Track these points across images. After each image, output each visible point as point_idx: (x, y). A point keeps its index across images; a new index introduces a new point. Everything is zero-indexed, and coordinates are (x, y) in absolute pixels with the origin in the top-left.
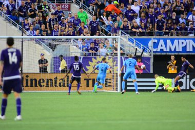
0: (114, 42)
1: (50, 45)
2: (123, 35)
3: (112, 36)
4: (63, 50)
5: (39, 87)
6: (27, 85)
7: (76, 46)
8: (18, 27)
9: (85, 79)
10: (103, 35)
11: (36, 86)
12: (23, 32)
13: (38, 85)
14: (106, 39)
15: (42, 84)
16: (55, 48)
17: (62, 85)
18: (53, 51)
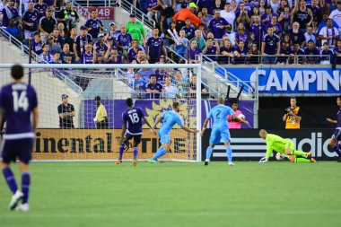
0: (191, 74)
1: (78, 80)
2: (206, 62)
3: (186, 65)
4: (102, 88)
5: (59, 153)
6: (38, 151)
7: (124, 81)
8: (23, 49)
10: (171, 63)
11: (53, 151)
12: (31, 57)
13: (57, 149)
14: (176, 69)
15: (64, 148)
16: (86, 86)
17: (99, 149)
18: (84, 89)
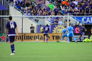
1: (35, 20)
2: (70, 15)
3: (65, 16)
4: (42, 22)
5: (30, 40)
6: (25, 39)
8: (21, 12)
9: (52, 36)
10: (61, 15)
11: (29, 39)
12: (23, 14)
13: (30, 39)
14: (62, 17)
15: (32, 38)
16: (38, 22)
17: (41, 39)
18: (37, 23)
